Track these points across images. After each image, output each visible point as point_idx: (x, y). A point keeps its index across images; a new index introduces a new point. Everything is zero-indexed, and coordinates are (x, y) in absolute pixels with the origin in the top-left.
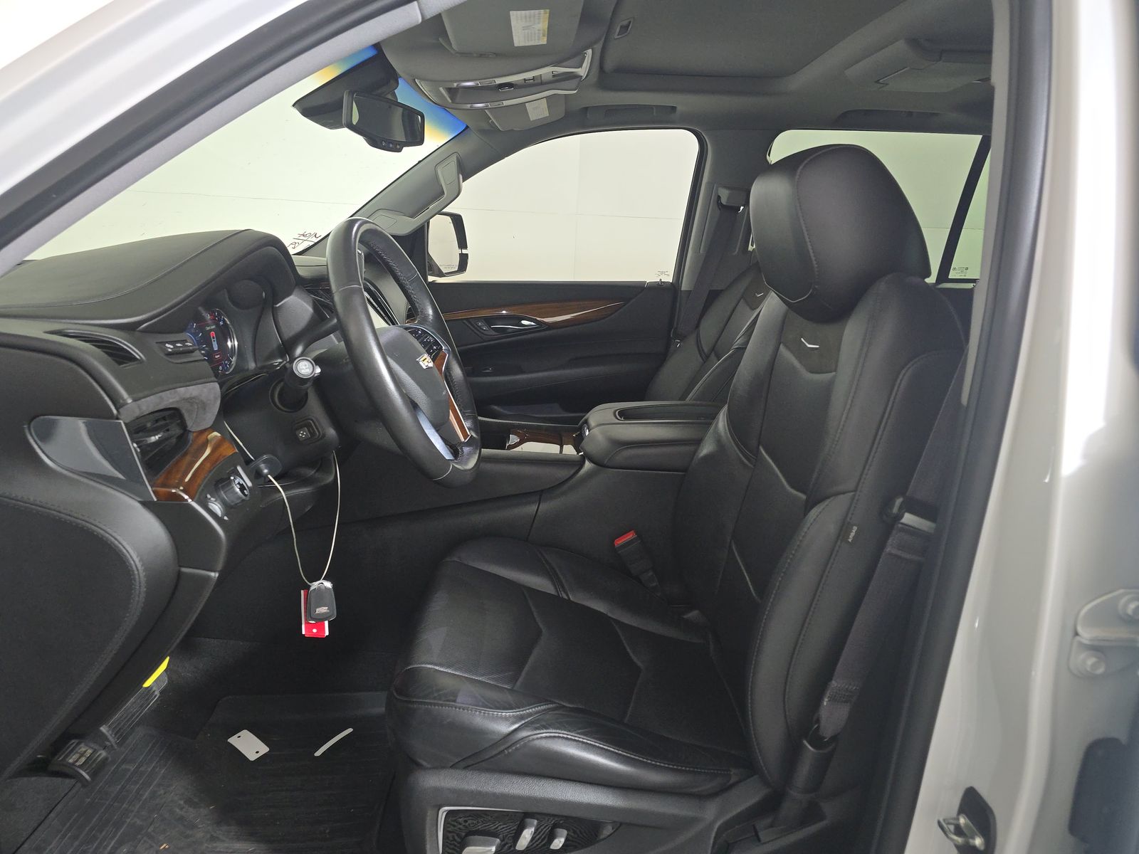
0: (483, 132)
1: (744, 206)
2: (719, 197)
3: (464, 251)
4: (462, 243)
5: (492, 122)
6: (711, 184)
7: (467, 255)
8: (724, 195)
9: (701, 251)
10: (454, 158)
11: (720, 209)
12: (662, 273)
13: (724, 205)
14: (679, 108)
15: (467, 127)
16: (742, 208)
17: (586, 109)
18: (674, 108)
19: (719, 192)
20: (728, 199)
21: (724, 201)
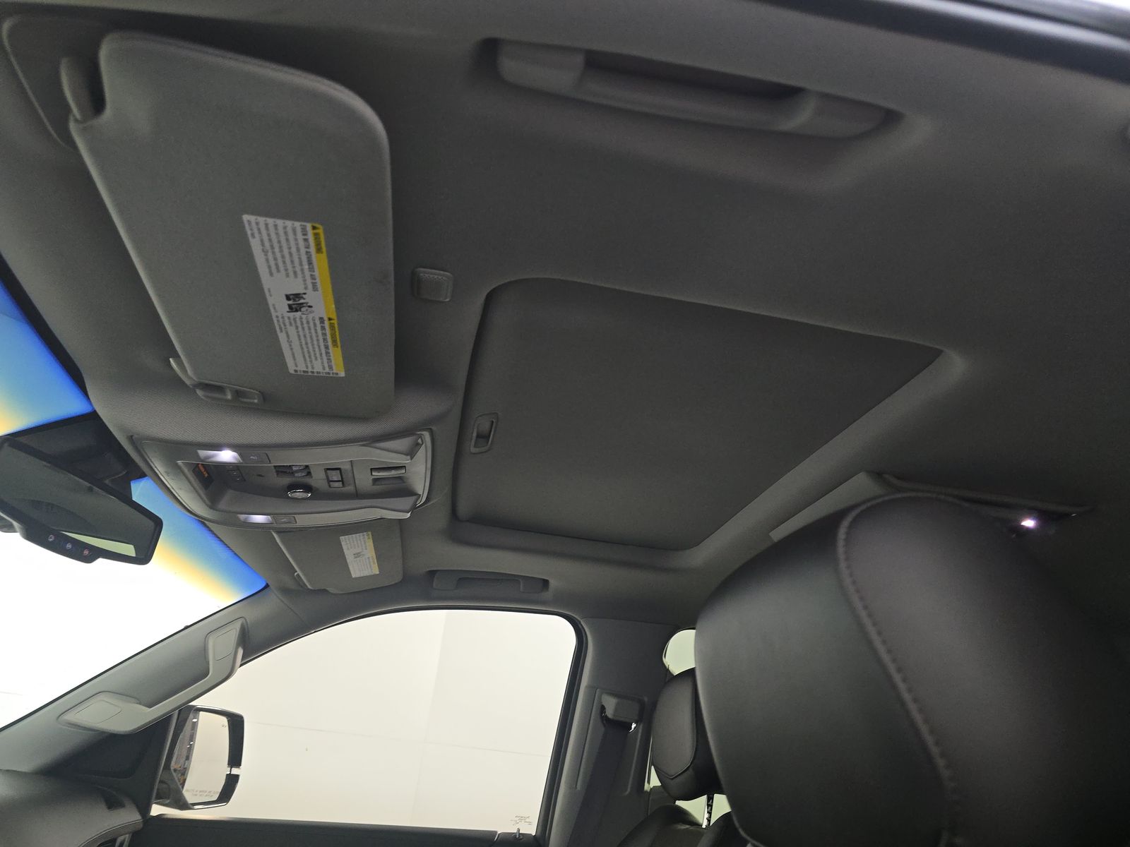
0: (285, 591)
1: (636, 723)
2: (603, 708)
3: (235, 771)
4: (235, 758)
5: (298, 575)
6: (592, 688)
7: (237, 777)
8: (610, 704)
9: (579, 787)
10: (238, 625)
11: (605, 726)
12: (521, 818)
13: (609, 719)
14: (553, 583)
15: (267, 586)
16: (634, 726)
17: (432, 573)
18: (545, 583)
19: (602, 699)
20: (616, 710)
21: (610, 713)
